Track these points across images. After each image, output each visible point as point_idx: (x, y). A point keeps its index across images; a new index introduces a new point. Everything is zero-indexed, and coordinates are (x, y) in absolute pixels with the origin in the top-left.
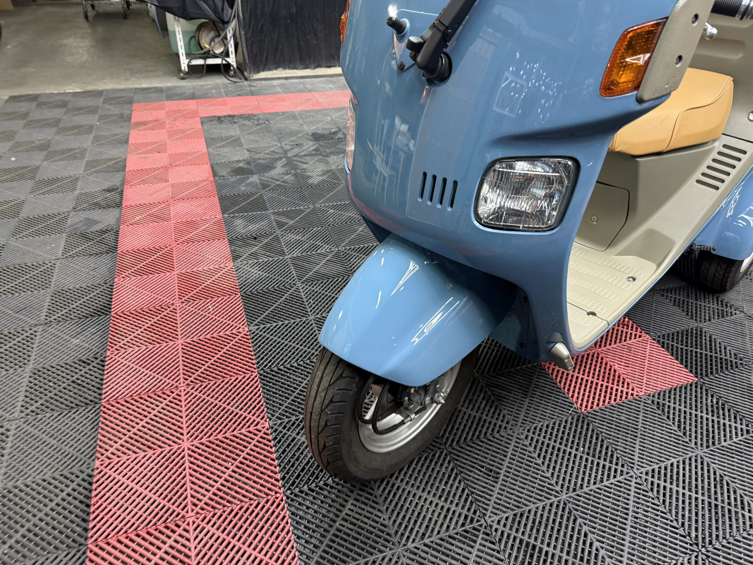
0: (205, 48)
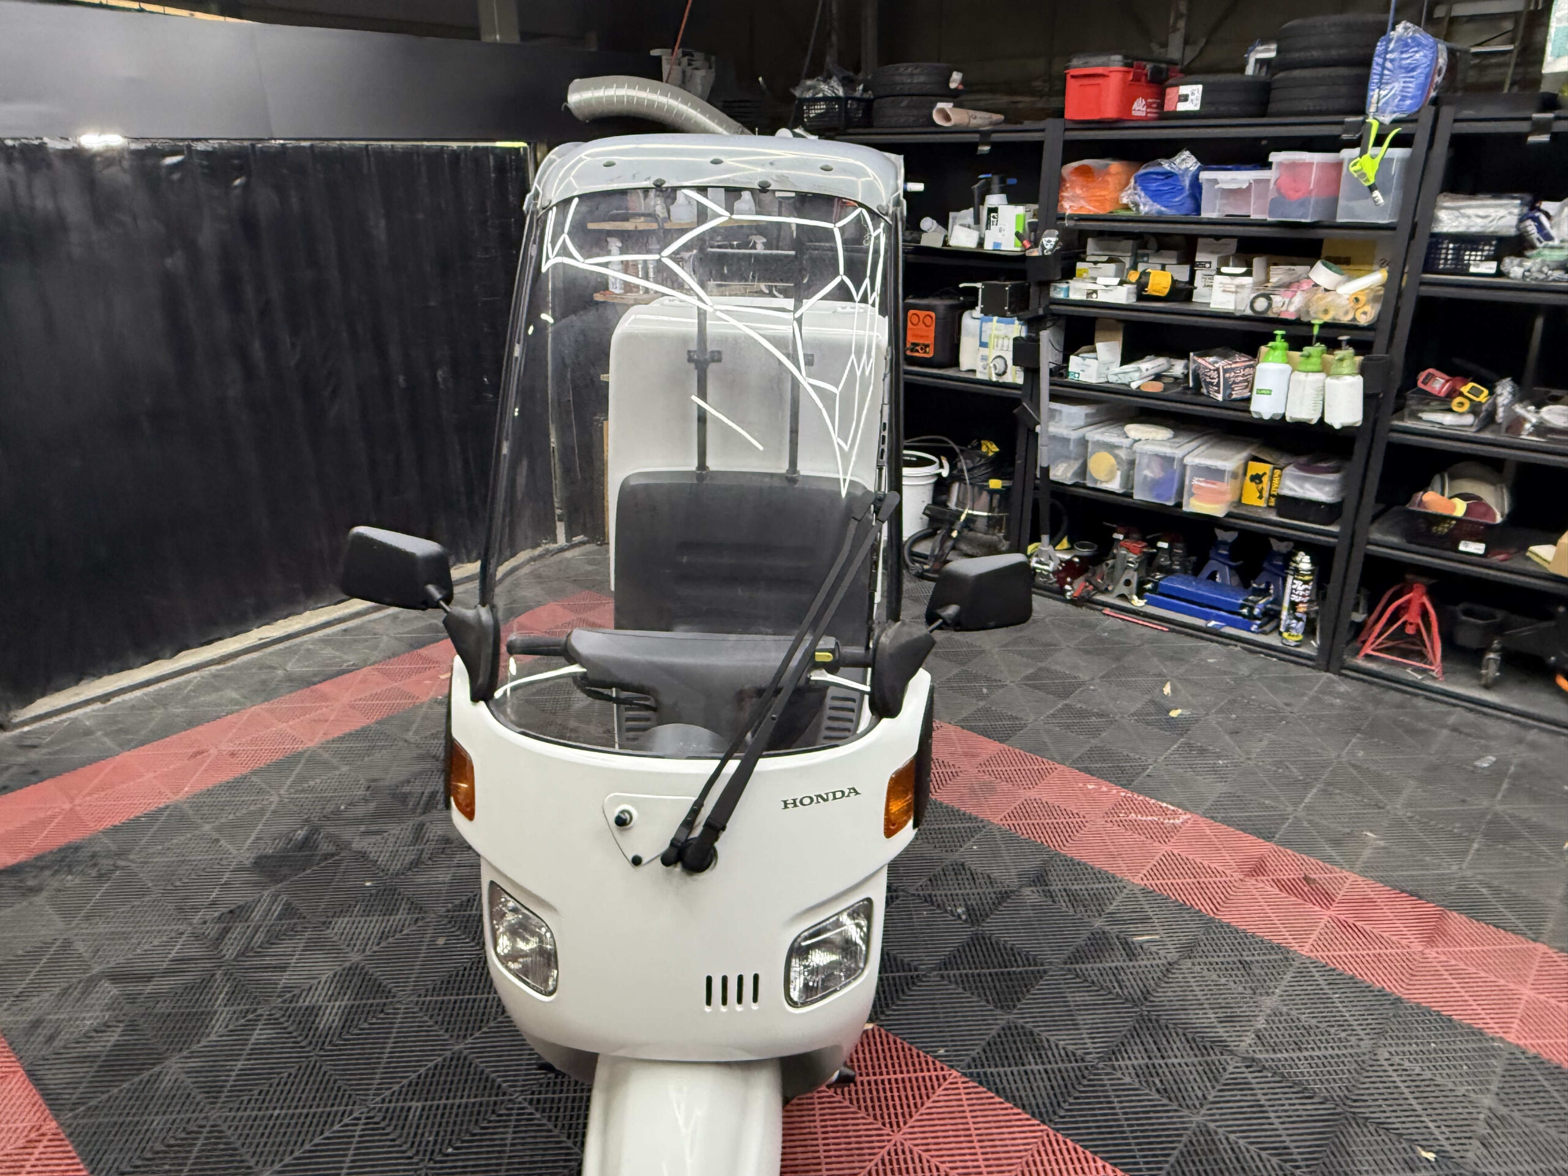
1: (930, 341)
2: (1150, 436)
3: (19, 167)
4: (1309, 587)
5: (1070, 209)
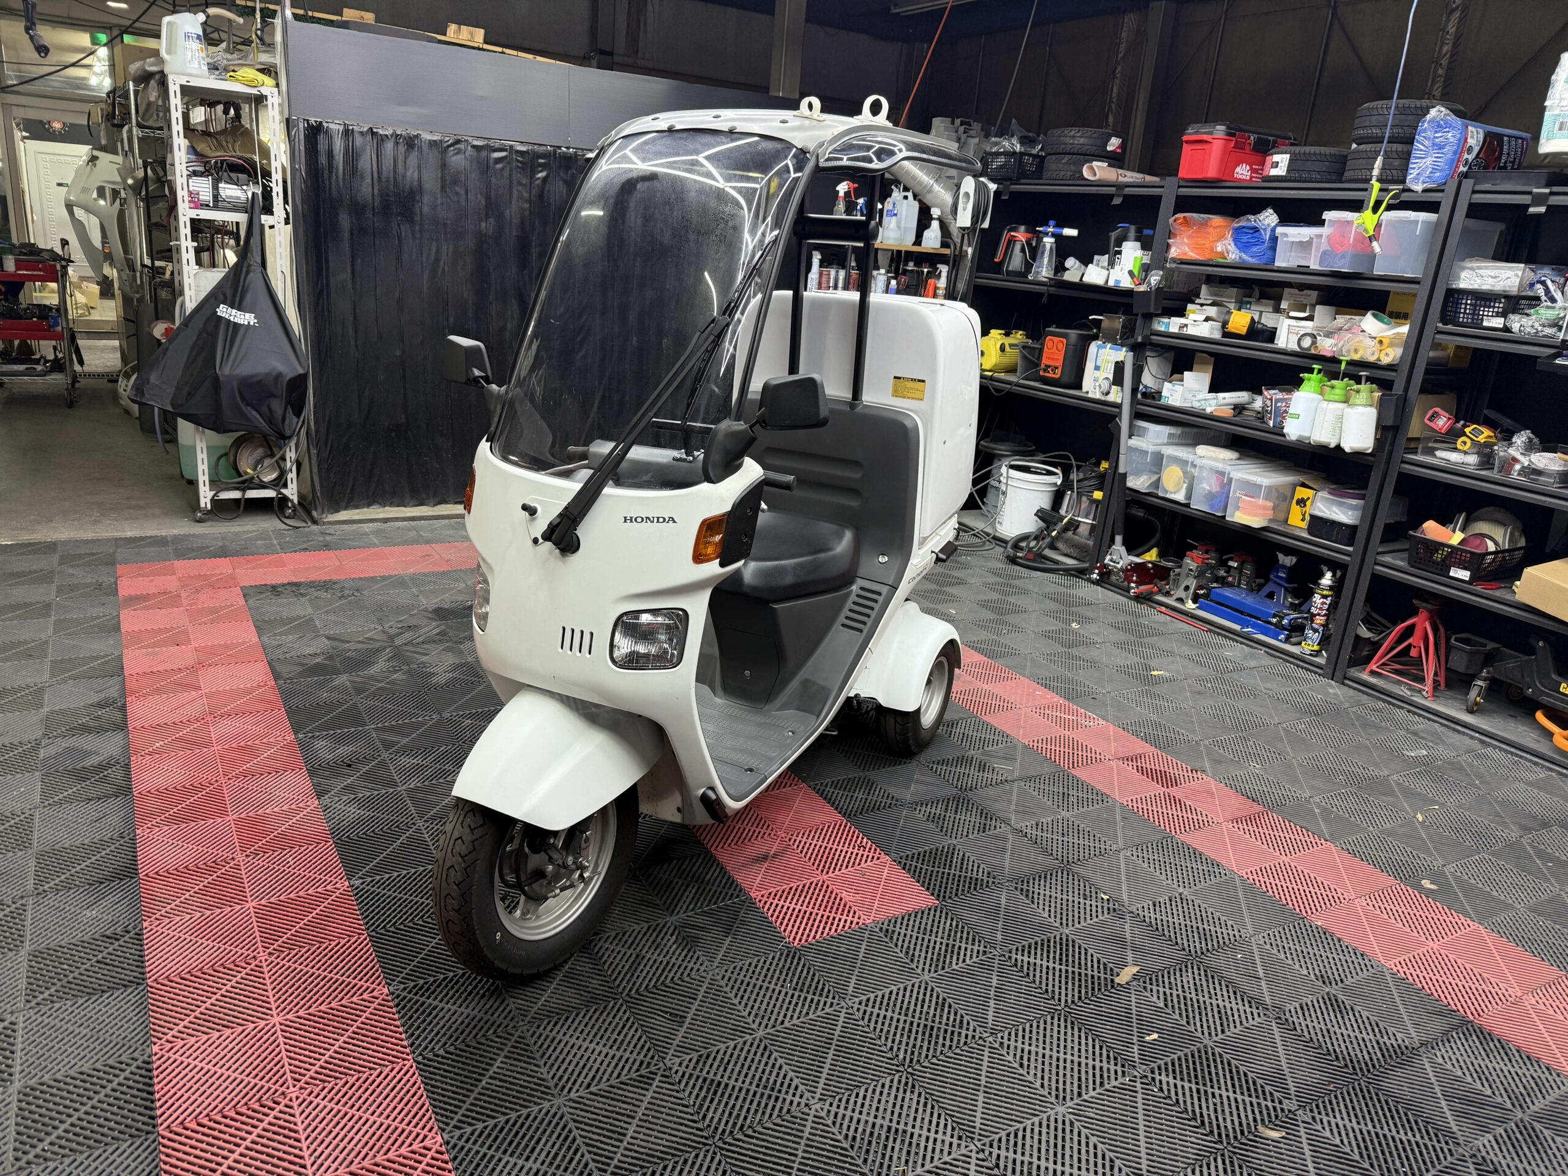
0: (246, 473)
1: (1059, 364)
2: (1215, 455)
3: (402, 149)
4: (1328, 601)
5: (1174, 252)
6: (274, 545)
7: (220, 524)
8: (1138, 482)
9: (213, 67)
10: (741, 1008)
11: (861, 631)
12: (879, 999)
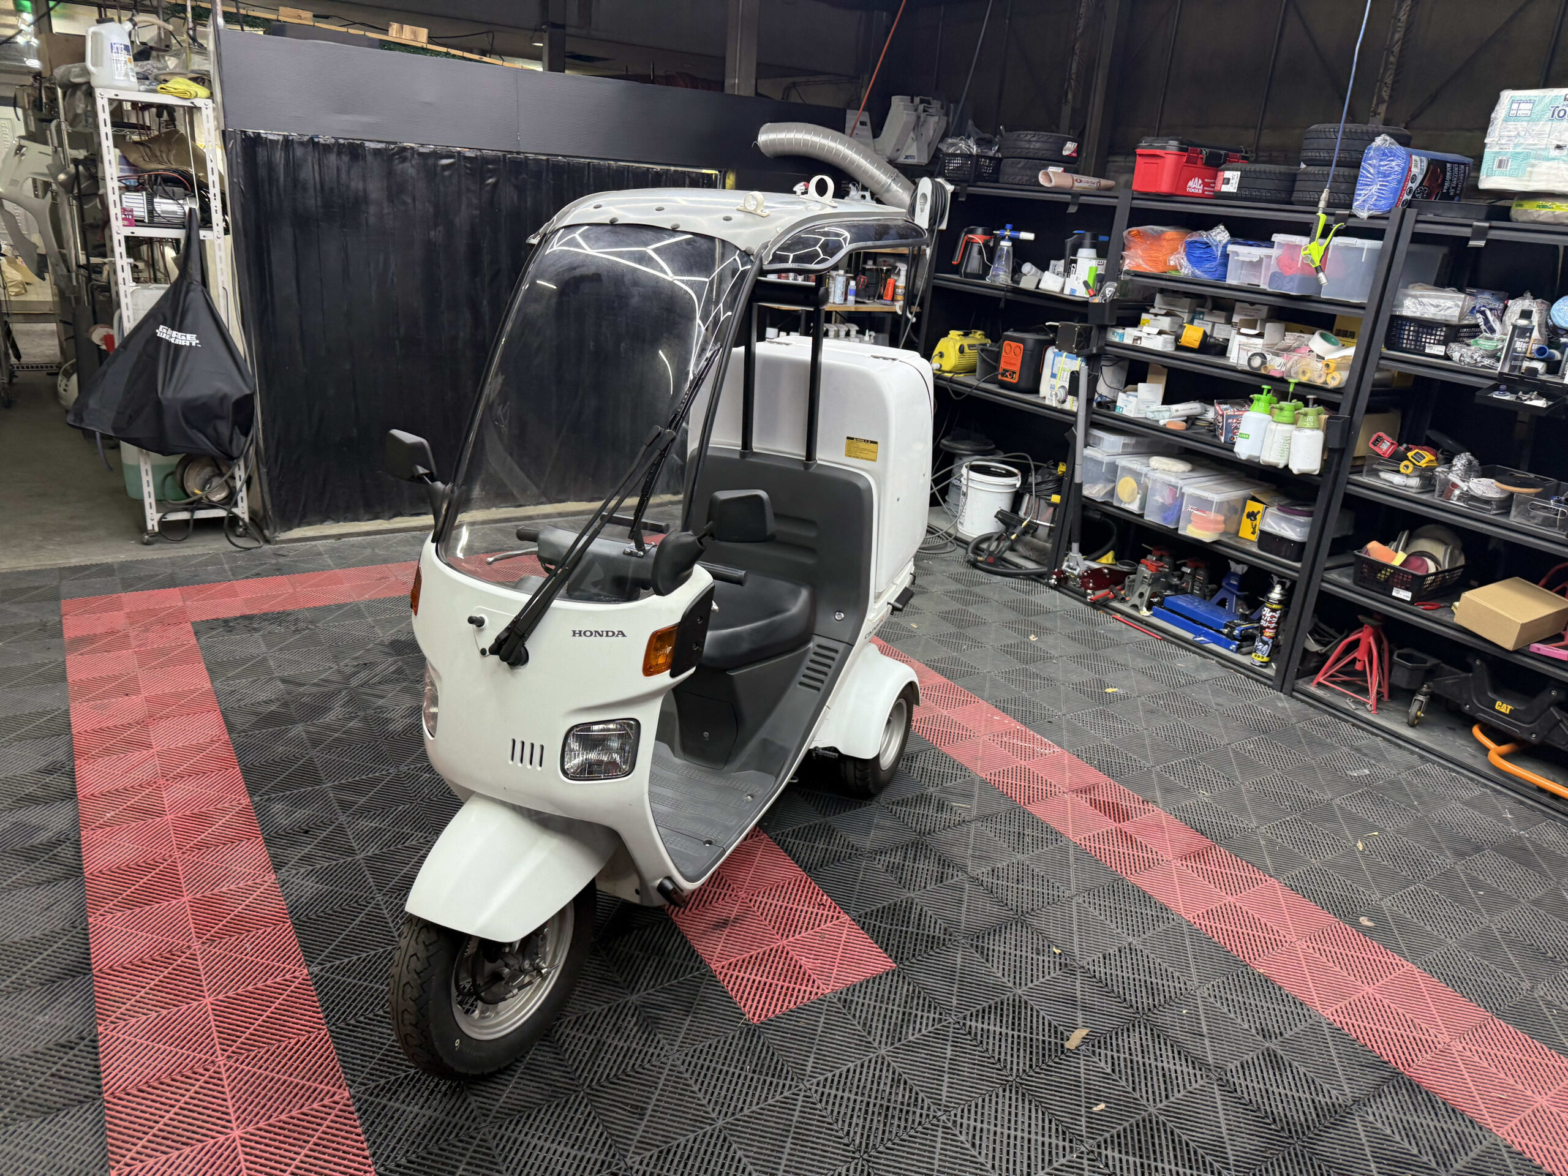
0: (195, 494)
1: (1017, 369)
2: (1166, 468)
3: (346, 159)
4: (1277, 615)
5: (1127, 265)
6: (225, 571)
7: (169, 546)
8: (1094, 491)
9: (143, 77)
10: (700, 1095)
11: (818, 689)
12: (836, 1079)
